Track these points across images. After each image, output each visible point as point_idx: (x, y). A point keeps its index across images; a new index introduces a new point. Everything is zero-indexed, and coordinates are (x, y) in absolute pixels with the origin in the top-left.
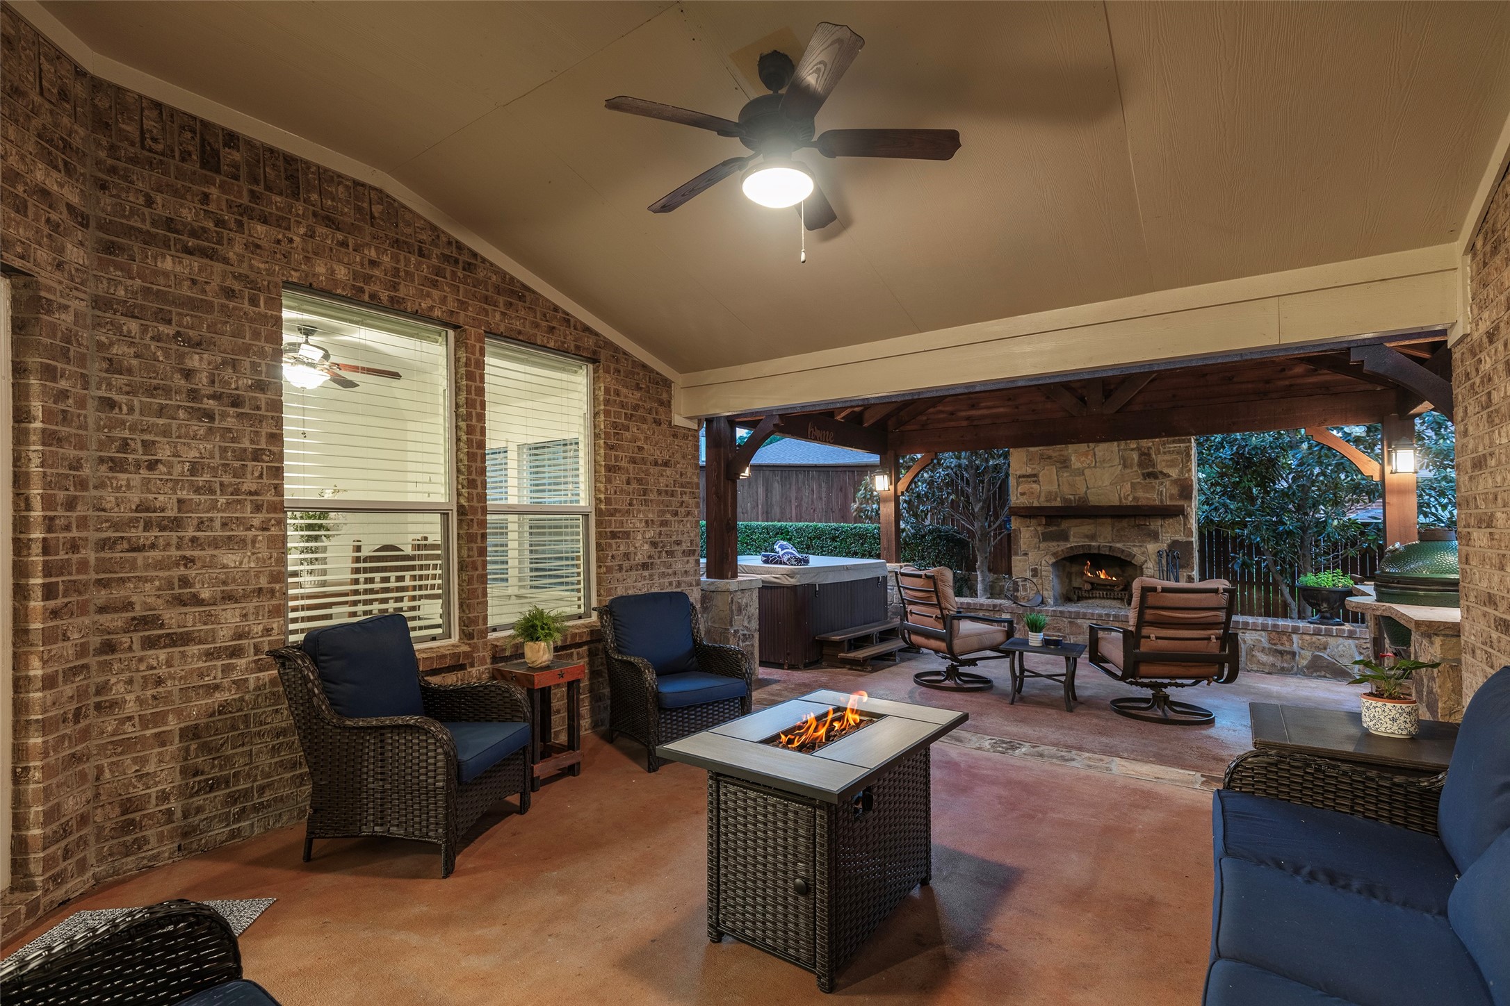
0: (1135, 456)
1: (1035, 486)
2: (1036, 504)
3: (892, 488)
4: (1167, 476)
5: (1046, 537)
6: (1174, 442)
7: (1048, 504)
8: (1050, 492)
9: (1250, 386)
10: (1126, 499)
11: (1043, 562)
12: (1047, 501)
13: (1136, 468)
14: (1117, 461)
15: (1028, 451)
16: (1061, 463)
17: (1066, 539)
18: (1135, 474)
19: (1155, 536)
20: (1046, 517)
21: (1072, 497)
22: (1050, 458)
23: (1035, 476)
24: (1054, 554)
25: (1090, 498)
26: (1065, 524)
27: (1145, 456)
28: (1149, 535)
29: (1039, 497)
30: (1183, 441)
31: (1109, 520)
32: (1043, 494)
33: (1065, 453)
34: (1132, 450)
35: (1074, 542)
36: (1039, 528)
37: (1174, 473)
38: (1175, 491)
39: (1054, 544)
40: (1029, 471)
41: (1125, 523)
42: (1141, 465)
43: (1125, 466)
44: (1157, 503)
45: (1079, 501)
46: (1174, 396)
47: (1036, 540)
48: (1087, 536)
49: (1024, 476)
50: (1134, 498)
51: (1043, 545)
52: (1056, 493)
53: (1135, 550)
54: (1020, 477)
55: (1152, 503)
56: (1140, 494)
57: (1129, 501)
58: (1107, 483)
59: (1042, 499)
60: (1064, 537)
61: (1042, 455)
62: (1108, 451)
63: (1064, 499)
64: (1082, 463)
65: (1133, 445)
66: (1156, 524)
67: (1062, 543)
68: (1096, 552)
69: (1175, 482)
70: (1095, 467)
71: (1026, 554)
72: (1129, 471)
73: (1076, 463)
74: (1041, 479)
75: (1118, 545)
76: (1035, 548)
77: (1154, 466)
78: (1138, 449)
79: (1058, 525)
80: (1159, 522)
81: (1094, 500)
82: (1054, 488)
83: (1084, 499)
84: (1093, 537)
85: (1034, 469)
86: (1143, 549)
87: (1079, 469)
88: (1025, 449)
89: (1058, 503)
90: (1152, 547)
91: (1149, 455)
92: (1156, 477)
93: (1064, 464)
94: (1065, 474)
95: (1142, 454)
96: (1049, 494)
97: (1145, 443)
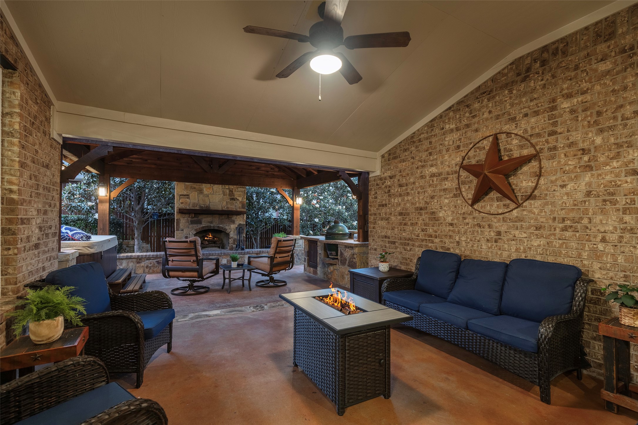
0: (228, 191)
1: (187, 200)
2: (188, 208)
3: (108, 195)
4: (238, 200)
5: (192, 222)
6: (240, 188)
7: (193, 208)
8: (194, 203)
9: (263, 172)
10: (224, 208)
11: (191, 233)
12: (193, 207)
13: (228, 196)
14: (221, 193)
15: (185, 184)
16: (200, 191)
17: (201, 223)
18: (227, 198)
19: (233, 222)
20: (195, 214)
21: (203, 206)
22: (195, 188)
23: (188, 195)
24: (196, 230)
25: (211, 207)
26: (200, 217)
27: (231, 191)
28: (231, 222)
29: (189, 205)
30: (243, 188)
31: (218, 216)
32: (191, 204)
33: (201, 187)
34: (227, 189)
35: (204, 225)
36: (189, 219)
37: (240, 199)
38: (240, 206)
39: (196, 225)
40: (185, 193)
41: (223, 217)
42: (229, 195)
43: (224, 195)
44: (235, 210)
45: (206, 207)
46: (242, 171)
47: (188, 224)
48: (209, 222)
49: (183, 195)
50: (227, 207)
51: (190, 226)
52: (197, 204)
53: (227, 227)
54: (181, 195)
55: (233, 210)
56: (229, 206)
57: (225, 209)
58: (217, 201)
59: (191, 206)
60: (200, 222)
61: (191, 187)
62: (218, 188)
63: (201, 207)
64: (208, 192)
65: (227, 187)
66: (234, 218)
67: (199, 225)
68: (213, 228)
69: (241, 202)
70: (213, 194)
71: (182, 230)
72: (225, 197)
73: (205, 191)
74: (190, 197)
75: (221, 226)
76: (187, 227)
77: (234, 196)
78: (229, 189)
79: (197, 218)
80: (235, 217)
81: (212, 207)
82: (196, 201)
83: (208, 207)
84: (211, 222)
85: (187, 192)
86: (230, 227)
87: (206, 194)
88: (184, 183)
89: (197, 208)
90: (233, 226)
91: (232, 191)
92: (235, 200)
93: (201, 191)
94: (201, 196)
95: (230, 191)
96: (194, 204)
97: (231, 187)
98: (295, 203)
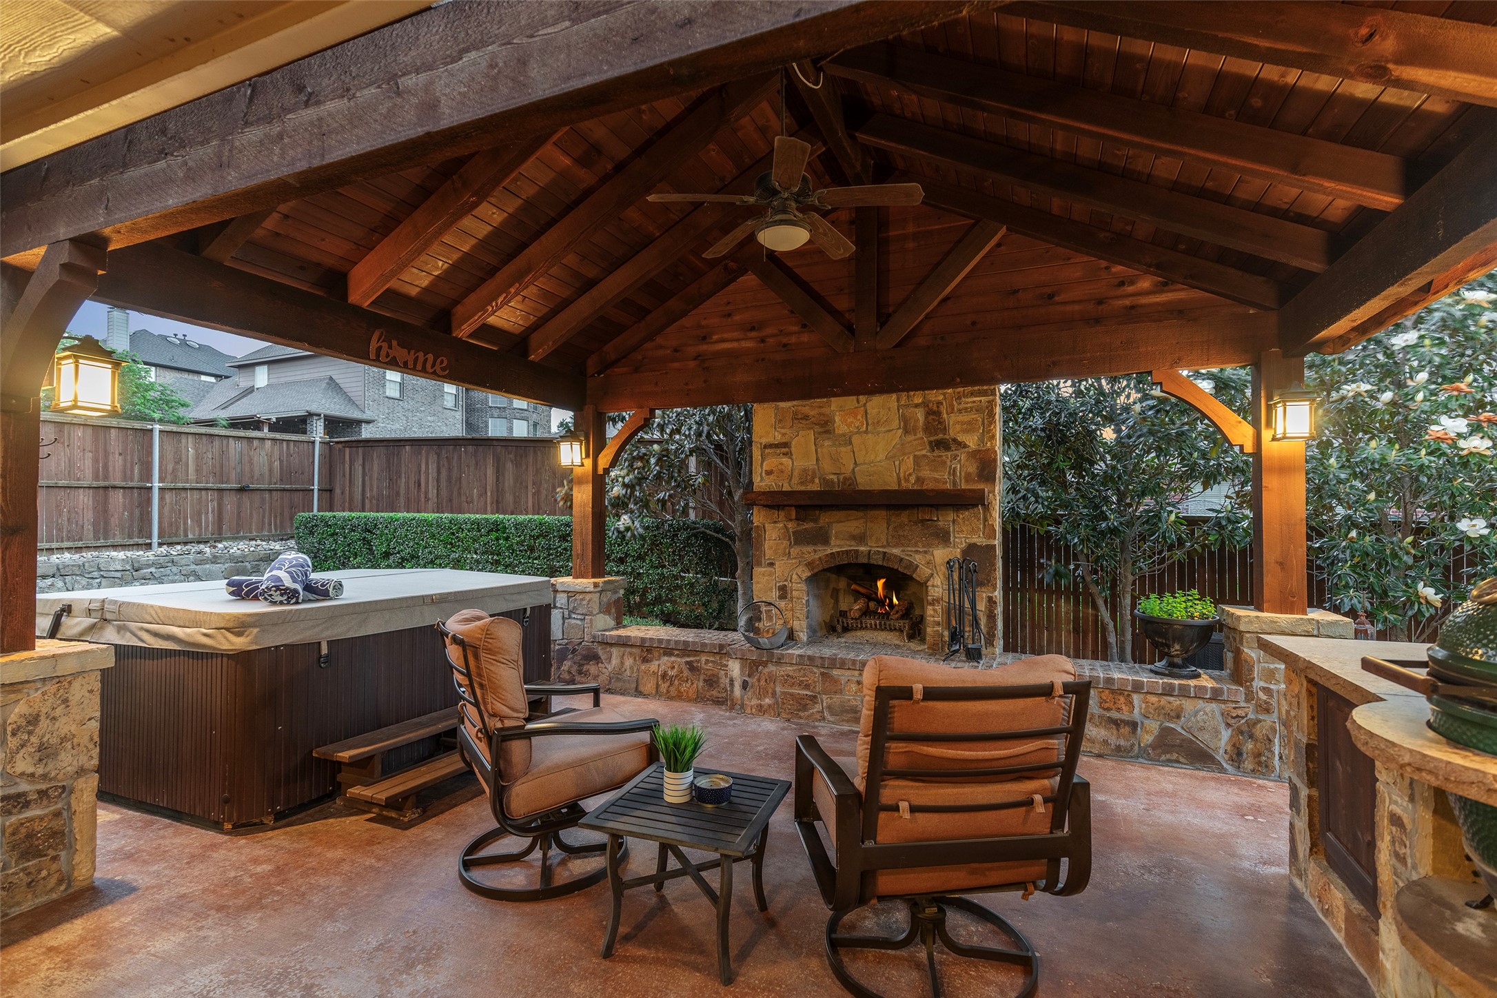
0: (920, 415)
1: (785, 460)
2: (786, 488)
3: (588, 463)
4: (962, 445)
5: (800, 539)
6: (972, 394)
7: (803, 488)
8: (805, 470)
9: (1077, 307)
10: (907, 480)
11: (795, 576)
12: (802, 483)
13: (920, 434)
14: (895, 424)
15: (777, 408)
16: (822, 426)
17: (826, 542)
18: (919, 442)
19: (944, 537)
20: (798, 507)
21: (834, 478)
22: (806, 417)
23: (786, 445)
24: (810, 565)
25: (859, 480)
26: (825, 519)
27: (933, 414)
28: (937, 535)
29: (791, 478)
30: (985, 393)
31: (884, 513)
32: (796, 473)
33: (826, 410)
34: (917, 406)
35: (836, 546)
36: (790, 525)
37: (972, 441)
38: (972, 468)
39: (810, 548)
40: (778, 438)
41: (904, 517)
42: (928, 429)
43: (906, 432)
44: (949, 486)
45: (844, 483)
46: (974, 323)
47: (786, 543)
48: (853, 537)
49: (770, 446)
50: (918, 479)
51: (795, 551)
52: (814, 471)
53: (918, 559)
54: (766, 447)
55: (941, 487)
56: (926, 473)
57: (911, 484)
58: (882, 456)
59: (795, 480)
60: (821, 538)
61: (795, 413)
62: (884, 406)
63: (825, 481)
64: (849, 425)
65: (918, 398)
66: (946, 519)
67: (820, 548)
68: (865, 561)
69: (974, 454)
70: (866, 432)
71: (771, 564)
72: (910, 438)
73: (841, 425)
74: (793, 449)
75: (896, 551)
76: (784, 554)
77: (945, 430)
78: (925, 404)
79: (816, 521)
80: (951, 516)
81: (863, 483)
82: (811, 463)
83: (850, 481)
84: (861, 539)
85: (784, 434)
86: (928, 557)
87: (844, 435)
88: (773, 404)
89: (815, 487)
90: (941, 554)
91: (938, 413)
92: (948, 448)
93: (825, 427)
94: (827, 443)
95: (930, 413)
96: (806, 476)
97: (935, 396)
98: (1266, 435)
